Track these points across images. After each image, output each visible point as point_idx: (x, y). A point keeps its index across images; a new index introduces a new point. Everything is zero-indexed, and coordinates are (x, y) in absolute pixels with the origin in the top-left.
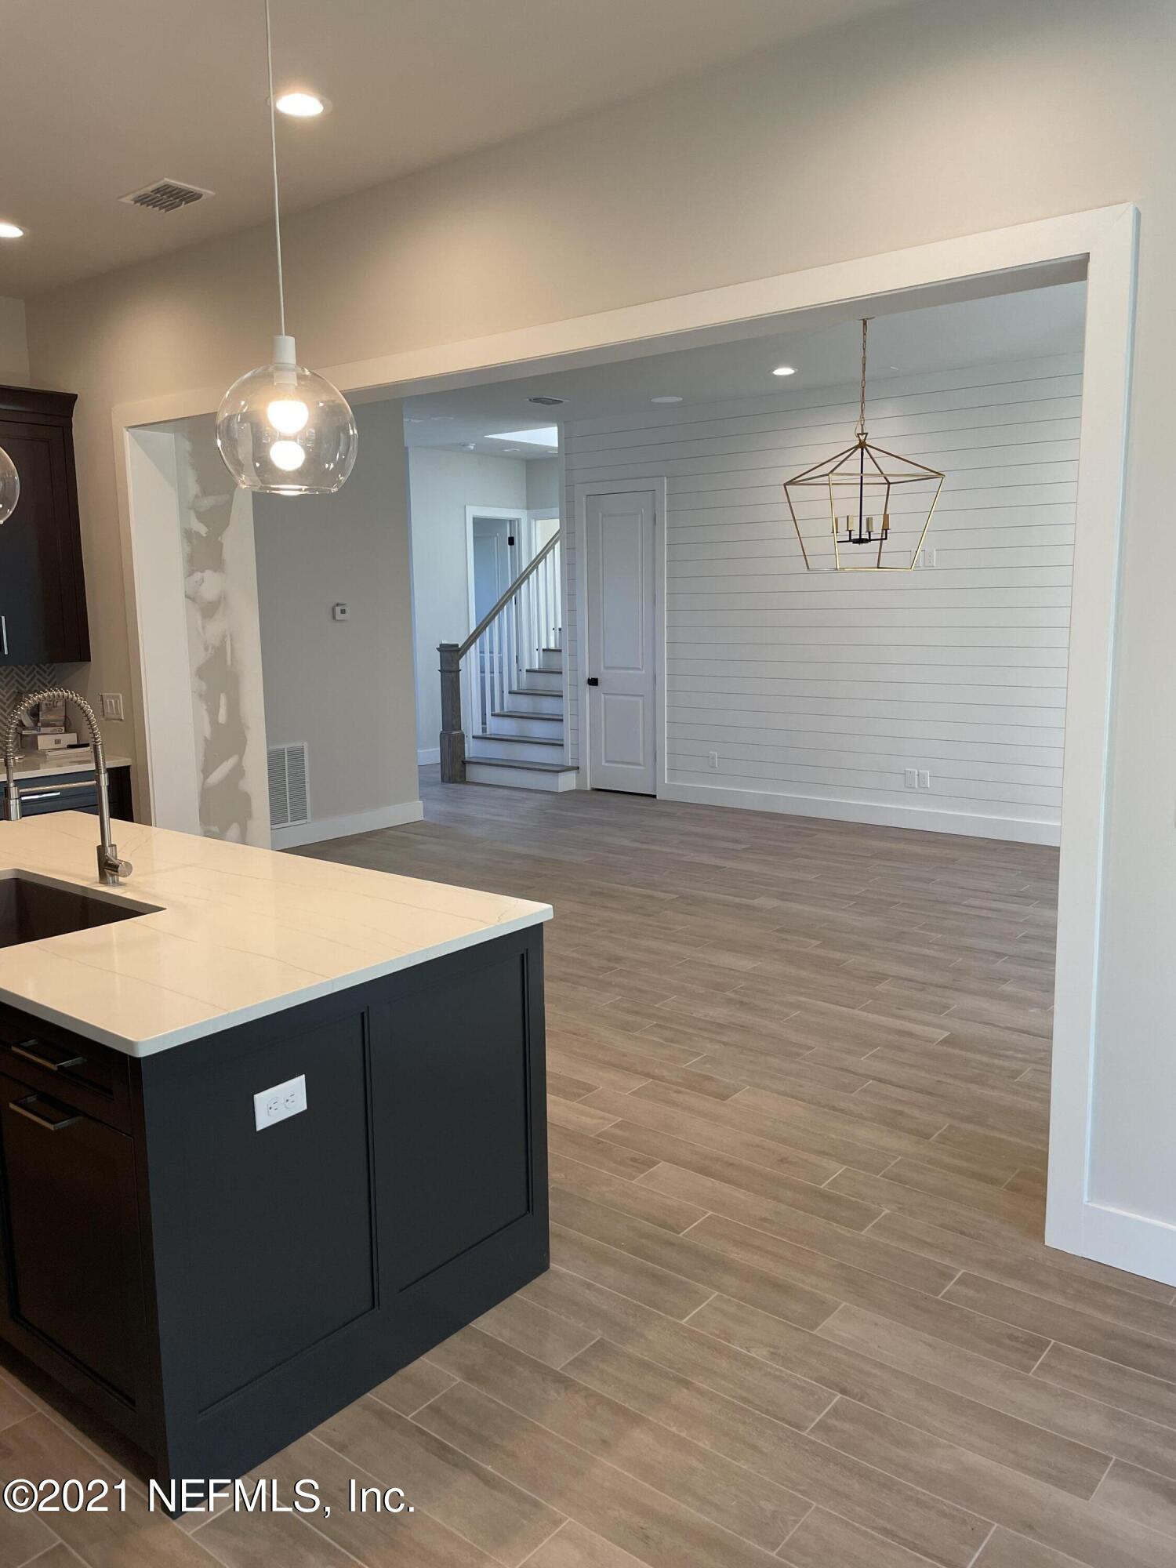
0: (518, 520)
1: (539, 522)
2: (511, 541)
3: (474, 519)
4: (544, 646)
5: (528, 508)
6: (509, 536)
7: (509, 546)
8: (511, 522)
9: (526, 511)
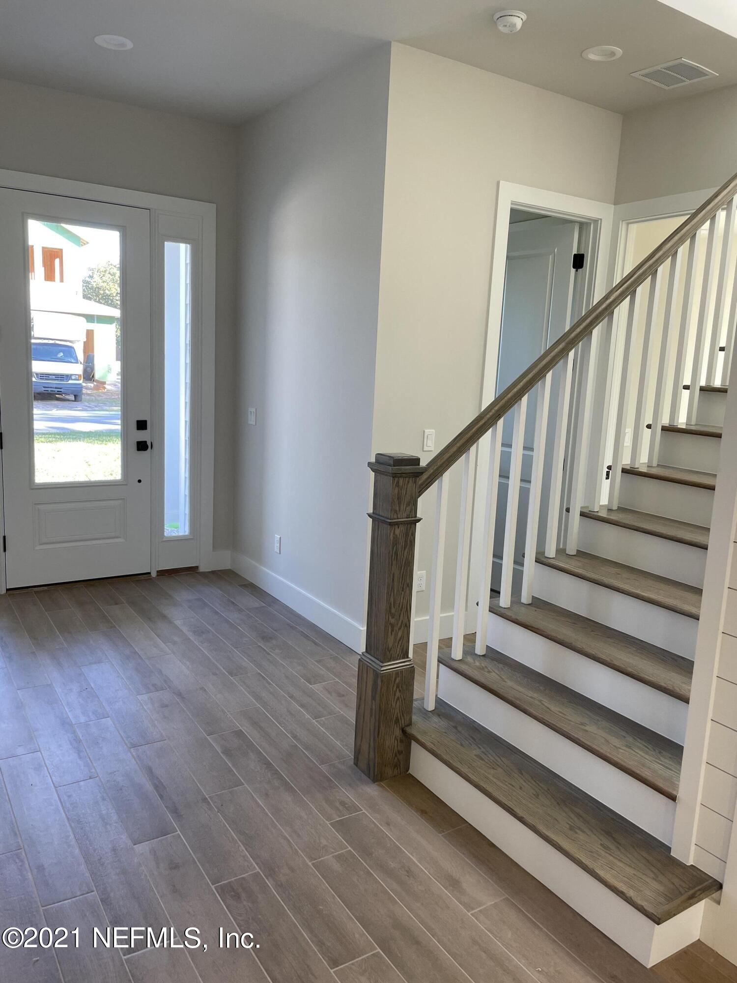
0: (596, 221)
1: (634, 227)
2: (579, 261)
3: (513, 211)
4: (665, 421)
5: (616, 203)
6: (575, 252)
7: (573, 270)
8: (584, 225)
9: (613, 206)
